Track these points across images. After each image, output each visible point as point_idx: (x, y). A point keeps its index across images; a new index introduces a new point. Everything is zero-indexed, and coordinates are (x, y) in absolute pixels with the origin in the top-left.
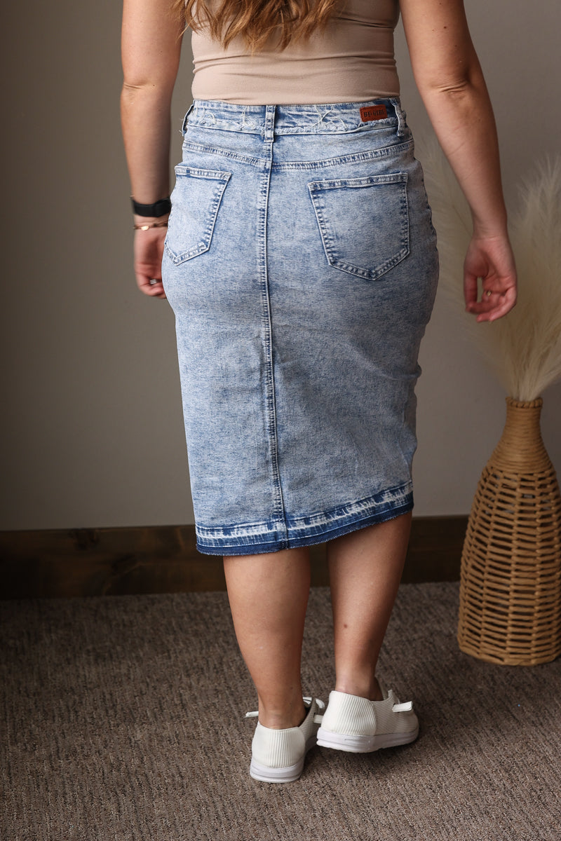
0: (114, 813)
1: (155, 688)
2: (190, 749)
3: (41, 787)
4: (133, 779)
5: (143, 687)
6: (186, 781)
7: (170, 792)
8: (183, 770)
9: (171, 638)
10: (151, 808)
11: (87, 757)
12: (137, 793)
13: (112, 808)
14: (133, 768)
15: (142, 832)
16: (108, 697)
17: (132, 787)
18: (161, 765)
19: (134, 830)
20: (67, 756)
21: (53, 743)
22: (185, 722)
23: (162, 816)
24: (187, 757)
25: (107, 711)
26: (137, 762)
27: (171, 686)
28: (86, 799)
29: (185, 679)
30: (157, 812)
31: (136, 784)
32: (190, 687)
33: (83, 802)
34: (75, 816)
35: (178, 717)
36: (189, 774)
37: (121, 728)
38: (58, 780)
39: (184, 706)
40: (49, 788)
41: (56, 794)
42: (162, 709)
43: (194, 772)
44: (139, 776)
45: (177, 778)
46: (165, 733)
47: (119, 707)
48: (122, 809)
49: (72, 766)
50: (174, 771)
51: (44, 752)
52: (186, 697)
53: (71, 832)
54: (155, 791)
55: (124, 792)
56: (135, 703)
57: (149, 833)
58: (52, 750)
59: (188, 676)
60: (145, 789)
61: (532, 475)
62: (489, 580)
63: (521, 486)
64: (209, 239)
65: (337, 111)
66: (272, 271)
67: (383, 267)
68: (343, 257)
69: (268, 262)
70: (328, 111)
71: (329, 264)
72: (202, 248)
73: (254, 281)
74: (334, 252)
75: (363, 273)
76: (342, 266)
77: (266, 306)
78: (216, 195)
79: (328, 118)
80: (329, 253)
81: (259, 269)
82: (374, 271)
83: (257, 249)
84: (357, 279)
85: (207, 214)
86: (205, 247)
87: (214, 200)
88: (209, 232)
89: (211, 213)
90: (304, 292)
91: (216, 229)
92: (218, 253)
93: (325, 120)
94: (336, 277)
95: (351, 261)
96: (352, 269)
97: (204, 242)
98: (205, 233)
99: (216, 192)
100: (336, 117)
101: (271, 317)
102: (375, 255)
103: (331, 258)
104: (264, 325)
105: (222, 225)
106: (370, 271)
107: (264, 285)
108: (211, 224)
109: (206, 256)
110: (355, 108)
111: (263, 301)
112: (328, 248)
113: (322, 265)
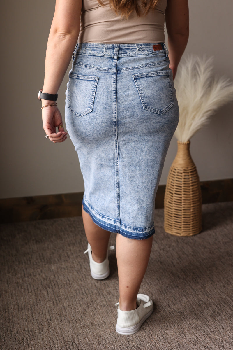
0: (46, 295)
1: (58, 251)
2: (72, 271)
3: (19, 287)
4: (52, 283)
5: (54, 251)
6: (71, 282)
7: (65, 286)
8: (70, 279)
9: (62, 233)
10: (59, 292)
11: (35, 276)
12: (54, 287)
13: (45, 293)
14: (52, 279)
15: (56, 301)
16: (41, 255)
17: (52, 286)
18: (61, 278)
19: (54, 300)
20: (28, 277)
21: (23, 272)
22: (69, 262)
23: (63, 295)
24: (71, 274)
25: (41, 260)
26: (53, 277)
27: (63, 250)
28: (36, 291)
29: (68, 247)
30: (61, 293)
31: (53, 284)
32: (70, 250)
33: (35, 291)
34: (32, 297)
35: (67, 260)
36: (72, 280)
37: (47, 266)
38: (25, 285)
39: (68, 257)
40: (22, 288)
41: (25, 290)
42: (61, 258)
43: (73, 279)
44: (54, 282)
45: (68, 282)
46: (62, 266)
47: (45, 259)
48: (49, 293)
49: (30, 280)
50: (66, 279)
51: (19, 275)
52: (69, 253)
53: (31, 302)
54: (60, 286)
55: (49, 287)
56: (51, 257)
57: (59, 301)
58: (23, 274)
60: (56, 286)
61: (187, 168)
62: (174, 206)
63: (184, 173)
64: (92, 106)
65: (144, 46)
66: (119, 116)
67: (165, 109)
68: (149, 105)
69: (118, 112)
70: (140, 46)
71: (144, 108)
72: (89, 110)
73: (111, 121)
74: (146, 103)
75: (158, 112)
76: (149, 109)
77: (116, 132)
78: (93, 87)
79: (140, 49)
80: (143, 103)
81: (113, 115)
82: (162, 111)
83: (113, 107)
84: (155, 115)
85: (90, 96)
86: (91, 110)
87: (93, 90)
88: (92, 103)
89: (92, 95)
90: (132, 123)
91: (95, 102)
92: (97, 112)
93: (139, 50)
94: (146, 114)
95: (152, 107)
96: (153, 110)
97: (90, 107)
98: (90, 104)
99: (93, 86)
100: (144, 49)
101: (117, 137)
102: (162, 104)
103: (144, 106)
104: (115, 141)
105: (97, 100)
106: (160, 111)
107: (115, 123)
108: (92, 100)
109: (91, 113)
110: (151, 45)
111: (114, 129)
112: (143, 102)
113: (140, 109)
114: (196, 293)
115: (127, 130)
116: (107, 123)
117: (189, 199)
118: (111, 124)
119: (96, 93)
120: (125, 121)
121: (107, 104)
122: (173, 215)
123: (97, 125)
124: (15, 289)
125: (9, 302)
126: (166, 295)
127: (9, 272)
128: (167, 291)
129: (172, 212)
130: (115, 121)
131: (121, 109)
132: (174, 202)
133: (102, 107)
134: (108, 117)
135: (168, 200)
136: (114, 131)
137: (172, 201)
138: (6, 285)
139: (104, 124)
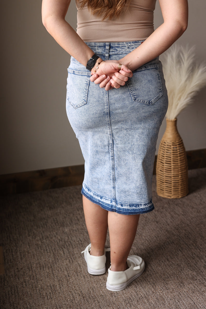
0: (62, 254)
1: (69, 215)
2: (82, 233)
3: (39, 248)
4: (67, 243)
5: (65, 215)
6: (82, 242)
7: (78, 246)
8: (81, 239)
9: (71, 200)
10: (73, 251)
11: (52, 238)
12: (68, 247)
13: (62, 253)
14: (66, 240)
15: (72, 259)
16: (55, 219)
17: (67, 246)
18: (74, 238)
19: (69, 258)
20: (46, 239)
21: (41, 235)
22: (79, 225)
23: (77, 253)
24: (82, 235)
25: (55, 224)
26: (67, 238)
27: (74, 215)
28: (54, 251)
29: (77, 212)
30: (75, 252)
31: (68, 245)
32: (79, 214)
33: (53, 252)
34: (51, 256)
35: (77, 223)
36: (83, 240)
37: (61, 229)
38: (44, 246)
39: (78, 220)
40: (42, 249)
41: (44, 250)
42: (72, 222)
43: (84, 239)
44: (68, 242)
45: (80, 242)
46: (74, 229)
47: (59, 222)
48: (65, 253)
49: (48, 241)
50: (78, 240)
51: (38, 238)
52: (79, 217)
53: (51, 261)
54: (74, 246)
55: (64, 247)
56: (63, 221)
57: (74, 259)
58: (41, 237)
59: (78, 211)
60: (71, 246)
61: (175, 141)
62: (165, 174)
63: (173, 145)
64: (86, 99)
65: (133, 44)
66: (110, 108)
67: (154, 100)
68: (138, 97)
69: (109, 104)
70: (129, 44)
71: (133, 100)
72: (84, 103)
73: (104, 112)
74: (135, 95)
75: (147, 102)
76: (138, 100)
77: (109, 121)
78: (87, 82)
79: (130, 47)
80: (133, 96)
81: (106, 107)
82: (151, 102)
83: (105, 100)
84: (144, 105)
85: (84, 89)
86: (85, 102)
87: (86, 84)
88: (86, 96)
89: (86, 89)
90: (123, 113)
91: (88, 95)
92: (90, 104)
93: (128, 48)
94: (136, 105)
95: (142, 98)
96: (142, 101)
97: (84, 100)
98: (84, 97)
99: (87, 80)
100: (133, 46)
101: (111, 125)
102: (151, 95)
103: (134, 98)
104: (108, 129)
105: (90, 93)
106: (149, 102)
107: (108, 113)
108: (86, 93)
109: (85, 105)
110: (140, 43)
111: (107, 119)
112: (132, 94)
113: (130, 101)
114: (189, 247)
115: (119, 119)
116: (100, 113)
117: (177, 167)
118: (104, 115)
119: (89, 87)
120: (117, 111)
121: (99, 97)
122: (164, 181)
123: (92, 116)
124: (36, 250)
125: (32, 262)
126: (164, 250)
127: (29, 236)
128: (164, 247)
129: (163, 178)
130: (108, 112)
131: (112, 101)
132: (165, 171)
133: (95, 100)
134: (101, 109)
135: (159, 169)
136: (107, 121)
137: (163, 170)
138: (28, 247)
139: (98, 115)
